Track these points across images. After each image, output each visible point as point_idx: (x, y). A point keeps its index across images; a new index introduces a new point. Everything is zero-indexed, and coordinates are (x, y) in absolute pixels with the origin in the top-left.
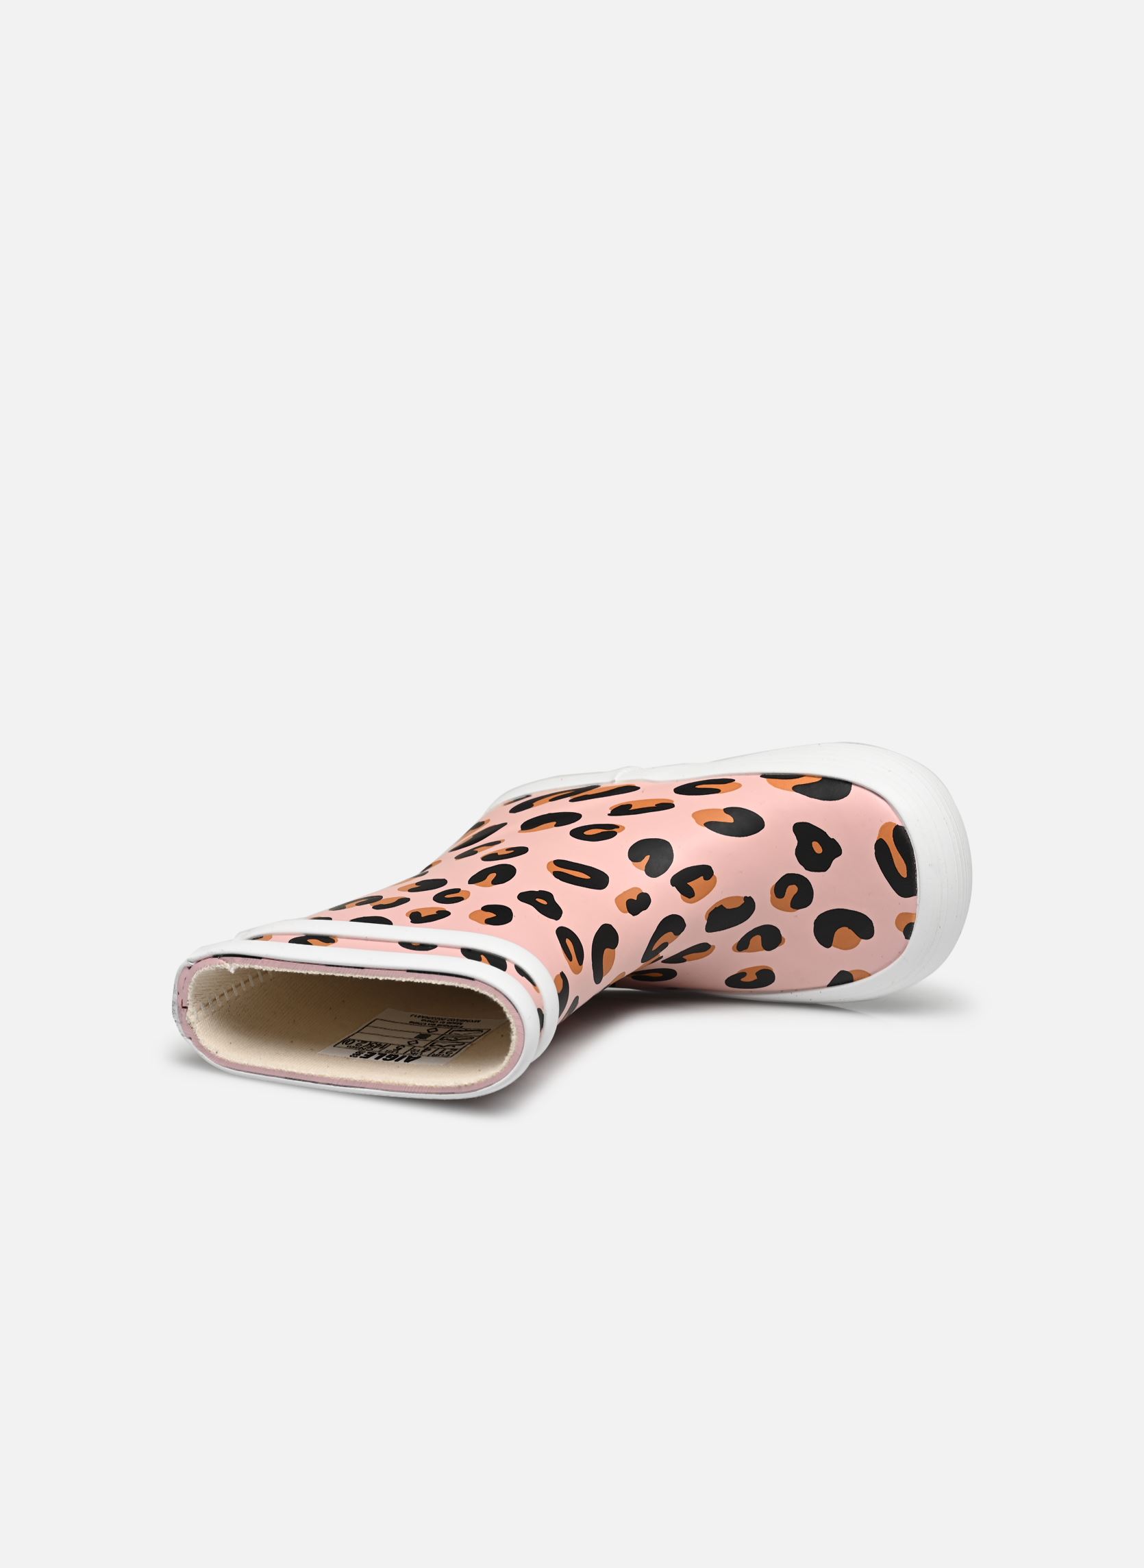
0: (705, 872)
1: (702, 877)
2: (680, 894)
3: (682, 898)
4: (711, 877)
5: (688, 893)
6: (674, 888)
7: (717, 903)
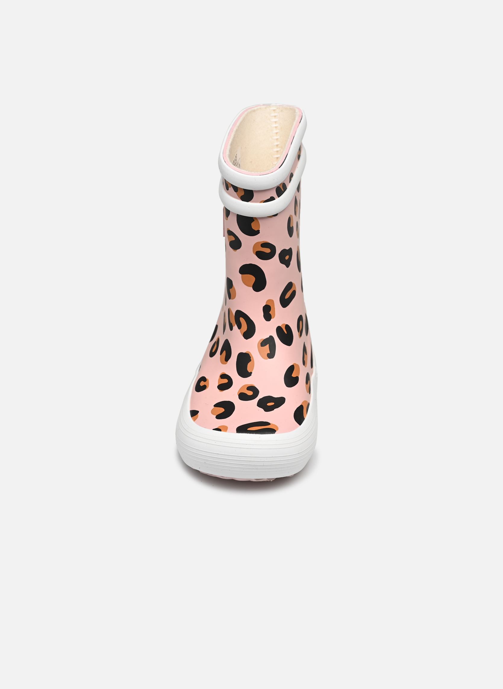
0: (271, 355)
1: (269, 353)
2: (264, 339)
3: (262, 339)
4: (268, 357)
5: (263, 343)
6: (269, 337)
7: (253, 358)
